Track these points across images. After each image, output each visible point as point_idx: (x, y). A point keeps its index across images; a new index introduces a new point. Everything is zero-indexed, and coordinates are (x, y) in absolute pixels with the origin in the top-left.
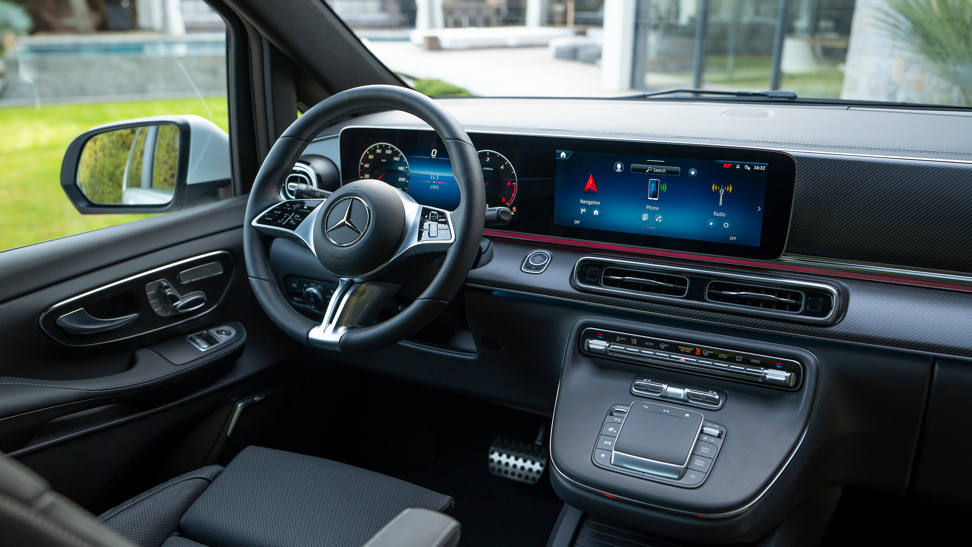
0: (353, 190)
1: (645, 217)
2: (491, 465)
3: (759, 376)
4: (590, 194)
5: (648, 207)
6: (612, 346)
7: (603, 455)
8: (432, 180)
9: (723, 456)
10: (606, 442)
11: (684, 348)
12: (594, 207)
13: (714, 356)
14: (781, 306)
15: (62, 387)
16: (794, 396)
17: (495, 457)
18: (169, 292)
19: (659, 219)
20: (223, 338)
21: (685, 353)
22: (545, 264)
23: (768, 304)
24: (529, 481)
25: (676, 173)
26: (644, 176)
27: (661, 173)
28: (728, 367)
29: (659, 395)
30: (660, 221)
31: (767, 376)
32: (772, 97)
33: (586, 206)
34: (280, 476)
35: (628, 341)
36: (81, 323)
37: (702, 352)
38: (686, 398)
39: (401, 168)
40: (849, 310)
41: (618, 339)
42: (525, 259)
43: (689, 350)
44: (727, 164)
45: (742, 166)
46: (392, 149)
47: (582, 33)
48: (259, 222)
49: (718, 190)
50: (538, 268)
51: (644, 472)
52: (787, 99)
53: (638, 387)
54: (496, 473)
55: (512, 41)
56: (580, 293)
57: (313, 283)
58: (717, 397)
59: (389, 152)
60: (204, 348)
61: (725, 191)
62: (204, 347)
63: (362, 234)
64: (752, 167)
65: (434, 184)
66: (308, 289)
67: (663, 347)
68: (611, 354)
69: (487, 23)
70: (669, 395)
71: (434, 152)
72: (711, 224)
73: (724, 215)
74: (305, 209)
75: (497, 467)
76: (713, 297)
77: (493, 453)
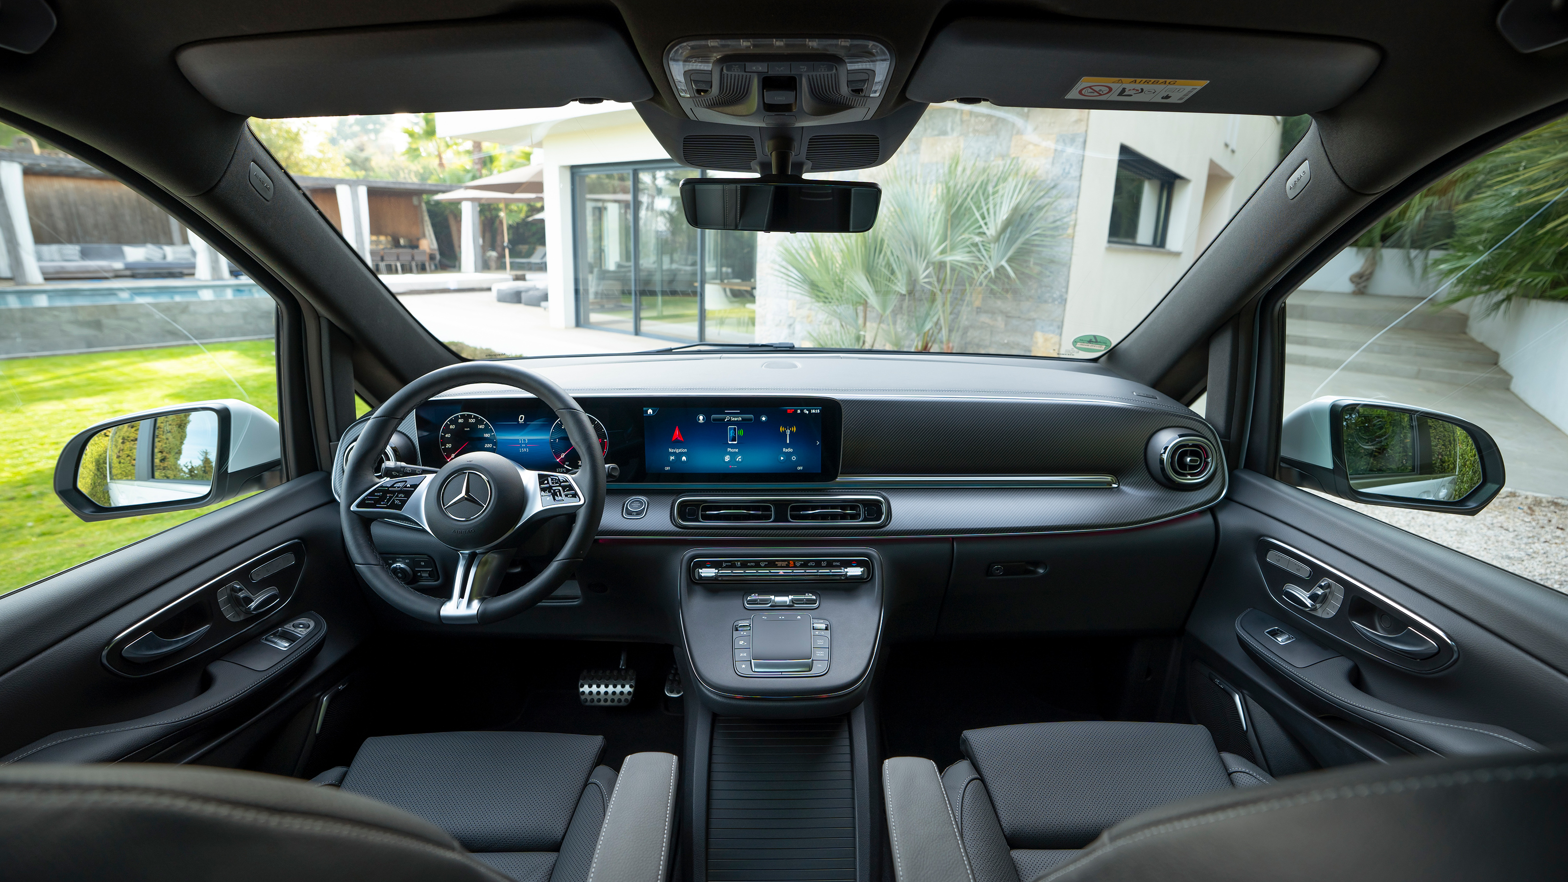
0: (468, 464)
1: (727, 458)
2: (583, 697)
3: (842, 575)
4: (677, 443)
5: (729, 449)
6: (720, 572)
7: (744, 666)
8: (522, 443)
9: (834, 644)
10: (741, 655)
11: (781, 563)
12: (682, 454)
13: (805, 565)
14: (844, 517)
15: (141, 726)
16: (869, 585)
17: (586, 689)
18: (241, 595)
19: (739, 459)
20: (301, 632)
21: (782, 567)
22: (644, 508)
23: (834, 517)
24: (623, 704)
25: (751, 420)
26: (723, 426)
27: (737, 421)
28: (818, 572)
29: (769, 605)
30: (740, 460)
31: (848, 574)
32: (777, 347)
33: (674, 454)
34: (419, 760)
35: (732, 566)
36: (151, 649)
37: (794, 563)
38: (791, 604)
39: (487, 435)
40: (892, 513)
41: (724, 565)
42: (623, 507)
43: (784, 564)
44: (790, 409)
45: (802, 411)
46: (475, 417)
47: (522, 278)
48: (358, 506)
49: (785, 431)
50: (638, 513)
51: (782, 672)
52: (788, 349)
53: (750, 602)
54: (588, 704)
55: (453, 286)
56: (680, 530)
57: (399, 558)
58: (815, 598)
59: (472, 421)
60: (286, 647)
61: (791, 431)
62: (283, 645)
63: (485, 506)
64: (810, 411)
65: (524, 448)
66: (395, 565)
67: (762, 565)
68: (720, 579)
69: (422, 269)
70: (777, 604)
71: (522, 417)
72: (782, 458)
73: (791, 450)
74: (408, 487)
75: (589, 698)
76: (794, 517)
77: (582, 686)
